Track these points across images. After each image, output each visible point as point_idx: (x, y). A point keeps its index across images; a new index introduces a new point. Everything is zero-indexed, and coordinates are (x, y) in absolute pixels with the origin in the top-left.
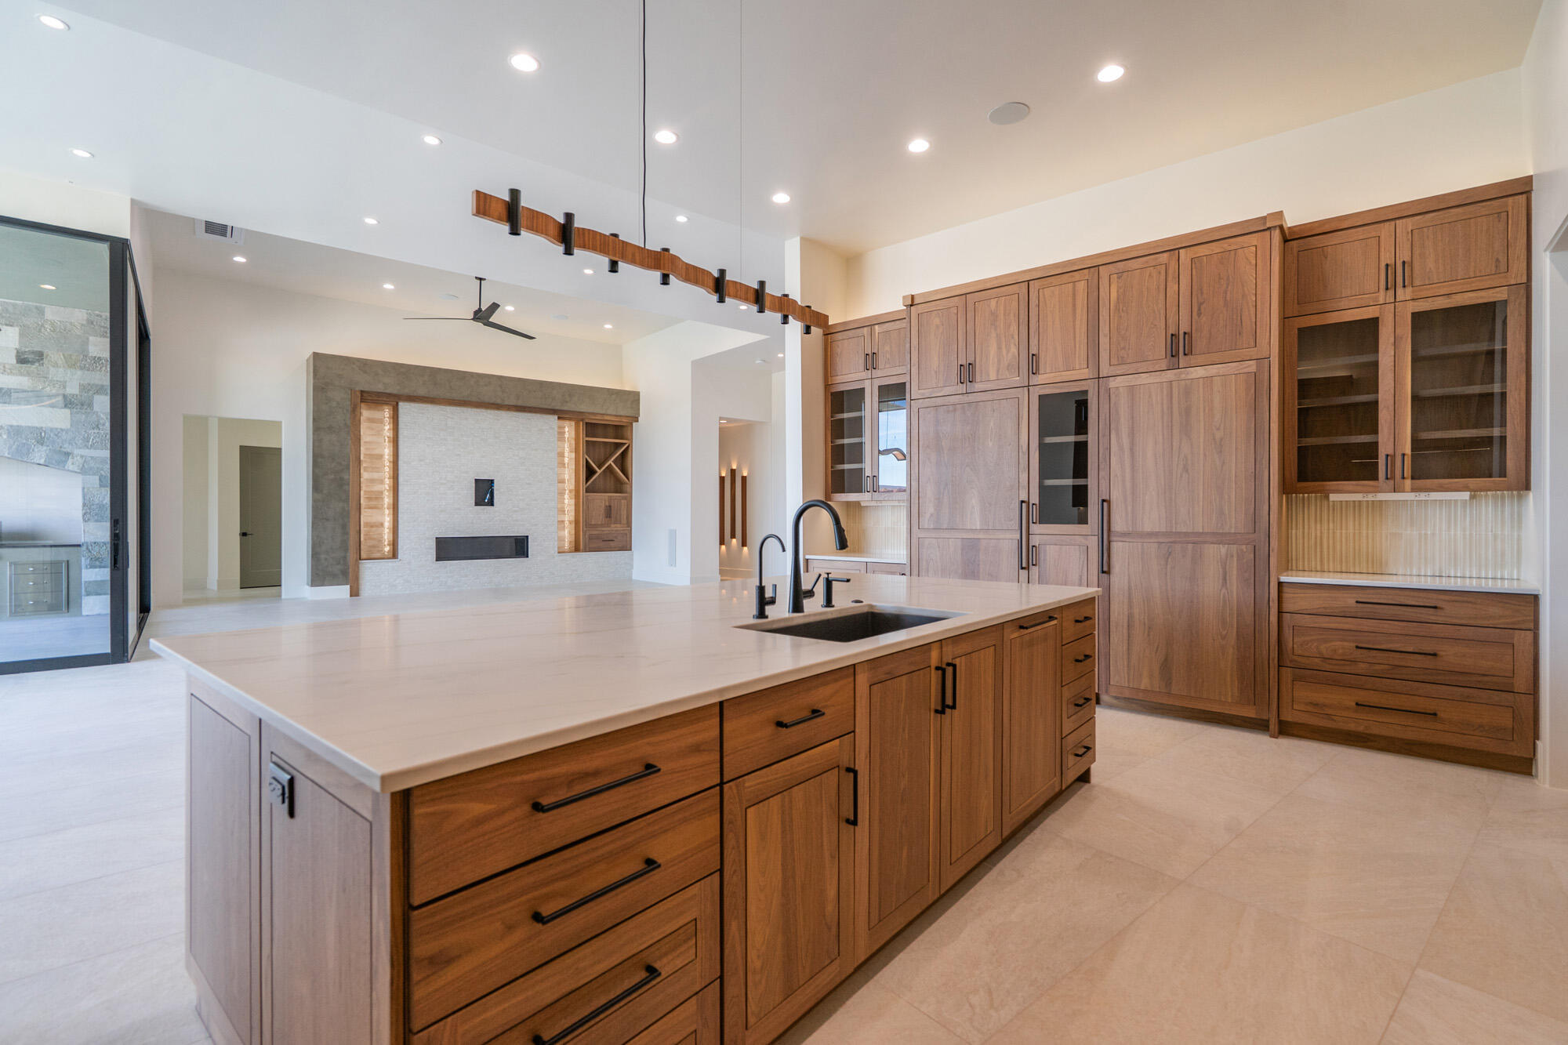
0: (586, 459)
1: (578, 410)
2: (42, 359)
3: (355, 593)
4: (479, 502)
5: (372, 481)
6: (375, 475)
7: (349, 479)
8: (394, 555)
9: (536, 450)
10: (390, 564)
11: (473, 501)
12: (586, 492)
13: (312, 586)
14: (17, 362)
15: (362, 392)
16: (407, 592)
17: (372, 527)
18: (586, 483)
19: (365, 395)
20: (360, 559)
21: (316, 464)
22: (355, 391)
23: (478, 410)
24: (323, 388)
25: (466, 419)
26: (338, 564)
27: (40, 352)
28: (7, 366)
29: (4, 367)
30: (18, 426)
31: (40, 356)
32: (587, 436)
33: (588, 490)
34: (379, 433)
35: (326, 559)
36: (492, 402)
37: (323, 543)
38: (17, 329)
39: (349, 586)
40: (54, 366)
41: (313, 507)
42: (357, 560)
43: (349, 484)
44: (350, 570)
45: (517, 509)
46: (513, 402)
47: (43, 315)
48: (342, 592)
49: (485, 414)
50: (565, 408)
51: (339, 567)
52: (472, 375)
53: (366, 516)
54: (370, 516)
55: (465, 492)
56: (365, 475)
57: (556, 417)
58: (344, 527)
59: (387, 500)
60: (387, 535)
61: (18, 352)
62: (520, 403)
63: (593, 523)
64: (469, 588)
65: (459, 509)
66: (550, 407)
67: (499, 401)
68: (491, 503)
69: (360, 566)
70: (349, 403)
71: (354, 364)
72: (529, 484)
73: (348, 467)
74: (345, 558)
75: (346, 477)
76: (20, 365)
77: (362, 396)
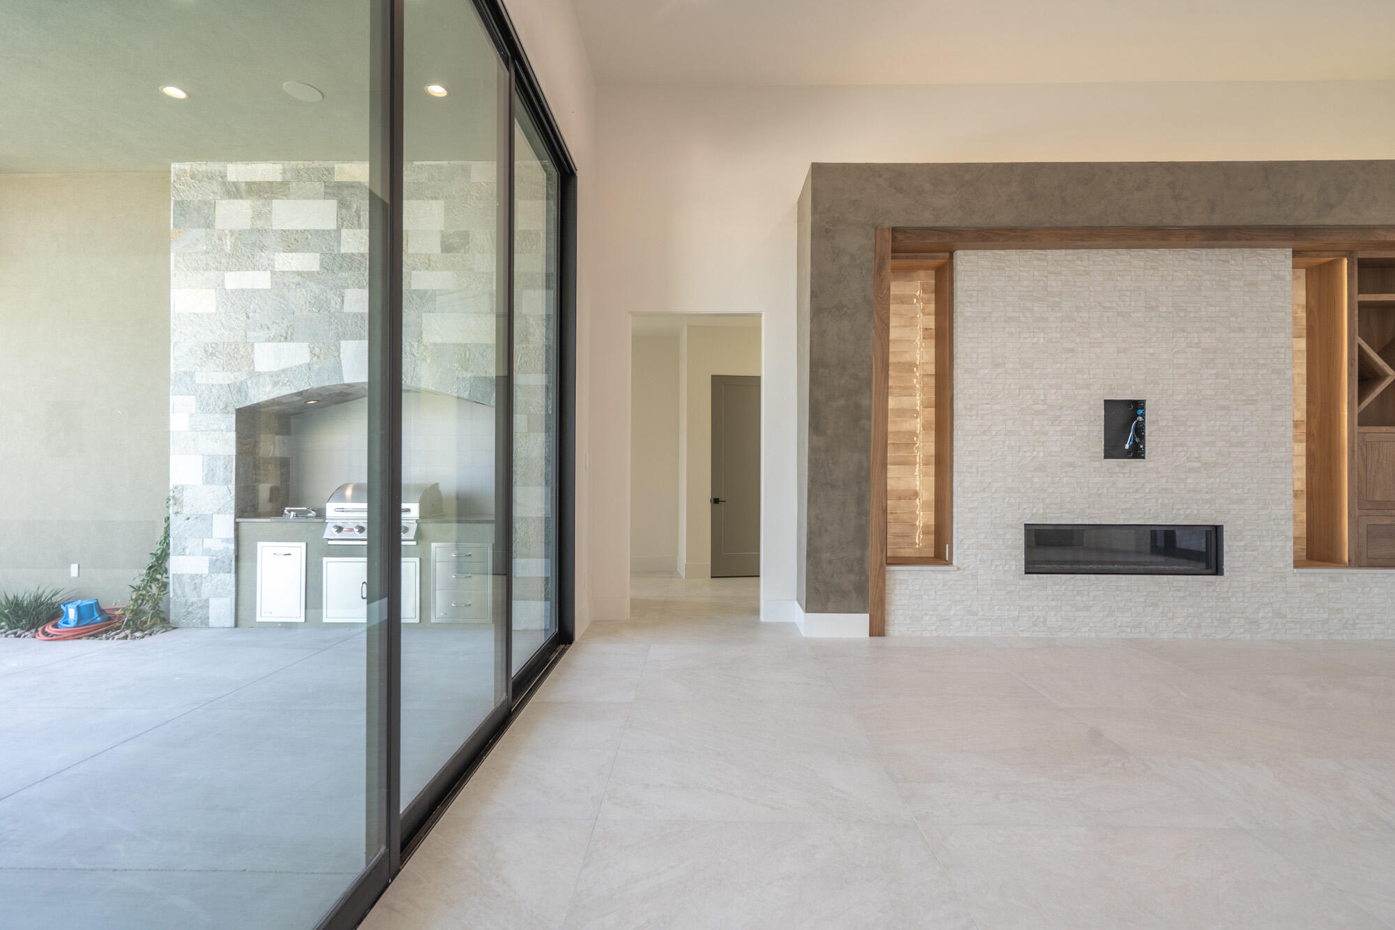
0: (1360, 347)
1: (1361, 222)
2: (468, 243)
3: (878, 629)
4: (1113, 449)
5: (904, 413)
6: (906, 402)
7: (870, 407)
8: (940, 555)
9: (1241, 330)
10: (940, 576)
11: (1101, 448)
12: (1360, 424)
13: (807, 611)
14: (442, 252)
15: (894, 230)
16: (971, 634)
17: (900, 498)
18: (1361, 399)
19: (900, 237)
20: (888, 564)
21: (815, 380)
22: (883, 229)
23: (1112, 252)
24: (827, 231)
25: (1087, 273)
26: (850, 571)
27: (466, 231)
28: (432, 258)
29: (429, 260)
30: (443, 344)
31: (465, 236)
32: (1360, 292)
33: (1365, 419)
34: (911, 322)
35: (830, 562)
36: (1152, 223)
37: (826, 531)
38: (442, 202)
39: (867, 616)
40: (479, 252)
41: (810, 461)
42: (882, 565)
43: (869, 418)
44: (870, 584)
45: (1195, 465)
46: (1198, 218)
47: (470, 177)
48: (854, 626)
49: (1127, 258)
50: (1328, 221)
51: (852, 577)
52: (1107, 168)
53: (897, 479)
54: (899, 478)
55: (1086, 428)
56: (892, 403)
57: (1289, 252)
58: (861, 500)
59: (925, 446)
60: (924, 517)
61: (443, 236)
62: (1217, 220)
63: (1377, 498)
64: (1093, 635)
65: (1072, 465)
66: (1290, 223)
67: (1168, 221)
68: (1137, 452)
69: (887, 576)
70: (871, 254)
71: (880, 176)
72: (1226, 408)
73: (869, 385)
74: (861, 560)
75: (864, 402)
76: (444, 254)
77: (894, 239)
